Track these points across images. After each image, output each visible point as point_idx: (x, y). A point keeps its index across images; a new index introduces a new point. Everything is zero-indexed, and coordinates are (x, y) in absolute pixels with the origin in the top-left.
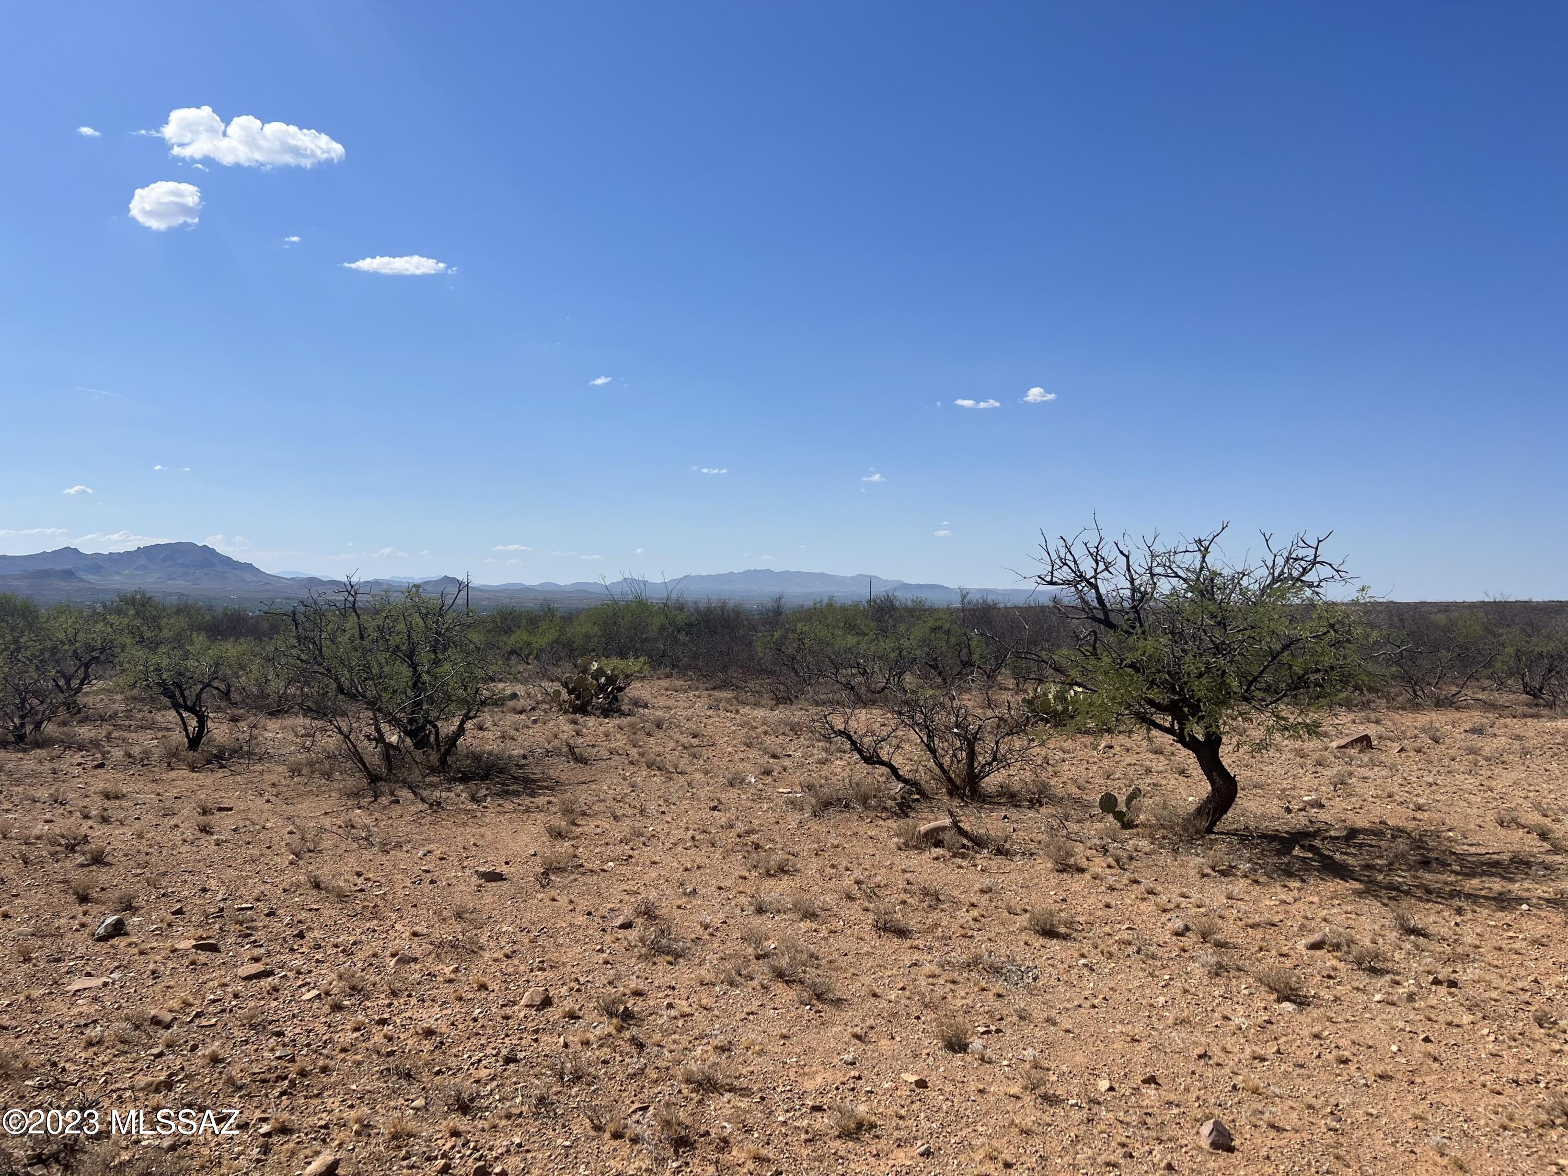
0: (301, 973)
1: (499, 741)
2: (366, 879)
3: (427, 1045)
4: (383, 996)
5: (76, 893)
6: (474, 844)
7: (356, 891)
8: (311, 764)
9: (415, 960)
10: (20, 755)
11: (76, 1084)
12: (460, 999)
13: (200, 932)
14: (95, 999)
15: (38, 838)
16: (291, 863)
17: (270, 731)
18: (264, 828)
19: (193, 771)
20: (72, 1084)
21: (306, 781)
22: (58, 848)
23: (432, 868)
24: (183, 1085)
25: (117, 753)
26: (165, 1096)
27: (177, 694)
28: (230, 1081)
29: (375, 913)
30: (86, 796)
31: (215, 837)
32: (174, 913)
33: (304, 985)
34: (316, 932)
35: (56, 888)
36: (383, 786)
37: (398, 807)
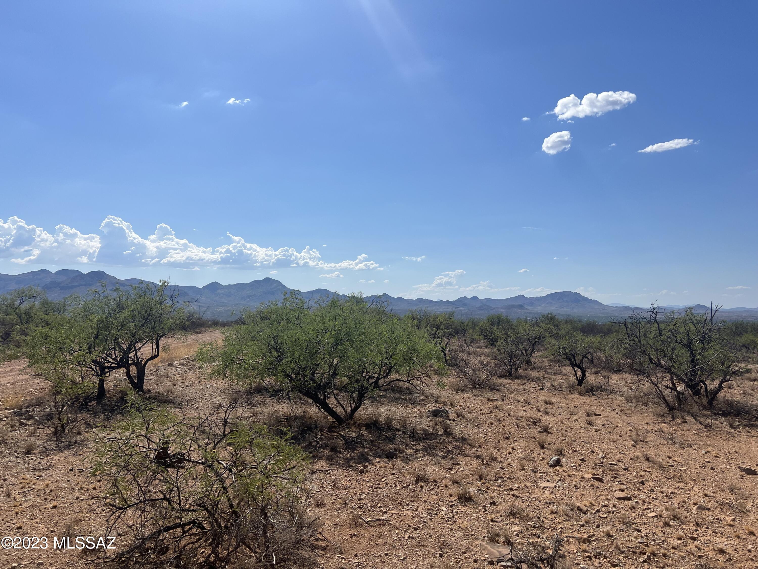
0: (645, 502)
1: (742, 396)
2: (673, 461)
3: (722, 558)
4: (691, 524)
5: (539, 444)
6: (735, 452)
7: (669, 466)
8: (636, 397)
9: (708, 509)
10: (511, 381)
11: (548, 529)
12: (739, 537)
13: (594, 471)
14: (552, 493)
15: (522, 417)
16: (633, 446)
17: (613, 380)
18: (617, 426)
19: (581, 395)
20: (547, 529)
21: (635, 406)
22: (530, 423)
23: (711, 461)
24: (595, 543)
25: (548, 384)
26: (588, 546)
27: (573, 360)
28: (617, 547)
29: (681, 479)
30: (538, 402)
31: (595, 427)
32: (581, 460)
33: (648, 509)
34: (650, 483)
35: (531, 440)
36: (677, 413)
37: (686, 425)
